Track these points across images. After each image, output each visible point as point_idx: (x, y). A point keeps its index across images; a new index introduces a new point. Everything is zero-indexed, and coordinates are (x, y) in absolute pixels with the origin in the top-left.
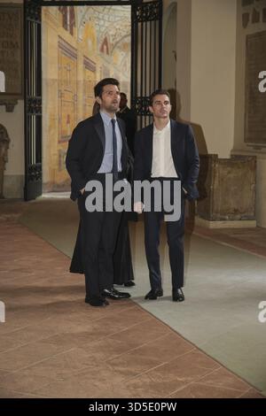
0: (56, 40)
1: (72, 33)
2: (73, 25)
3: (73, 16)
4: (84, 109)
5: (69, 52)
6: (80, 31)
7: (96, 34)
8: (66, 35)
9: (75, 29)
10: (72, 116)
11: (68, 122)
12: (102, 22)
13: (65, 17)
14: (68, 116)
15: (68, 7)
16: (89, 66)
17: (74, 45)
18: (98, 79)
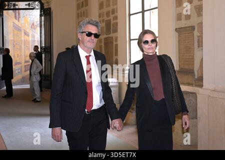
0: (12, 24)
1: (19, 21)
2: (19, 18)
3: (19, 14)
4: (25, 51)
5: (17, 28)
6: (22, 20)
7: (29, 21)
8: (16, 22)
9: (20, 20)
10: (19, 55)
11: (18, 57)
12: (31, 16)
13: (16, 14)
14: (18, 55)
15: (17, 11)
16: (26, 34)
17: (20, 26)
18: (30, 39)
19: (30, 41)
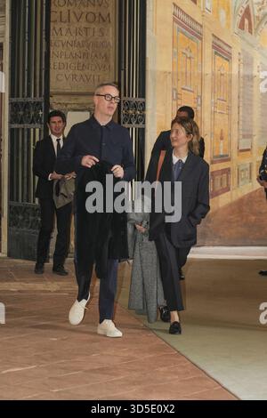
0: (170, 10)
8: (185, 3)
16: (221, 50)
17: (198, 18)
18: (235, 71)
19: (235, 79)
